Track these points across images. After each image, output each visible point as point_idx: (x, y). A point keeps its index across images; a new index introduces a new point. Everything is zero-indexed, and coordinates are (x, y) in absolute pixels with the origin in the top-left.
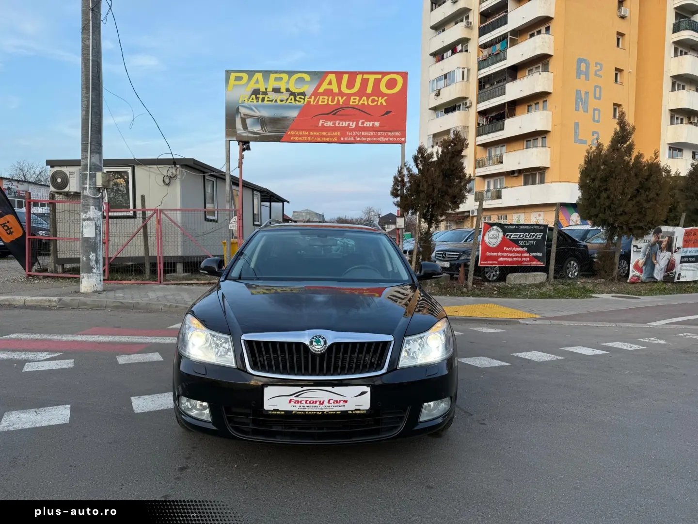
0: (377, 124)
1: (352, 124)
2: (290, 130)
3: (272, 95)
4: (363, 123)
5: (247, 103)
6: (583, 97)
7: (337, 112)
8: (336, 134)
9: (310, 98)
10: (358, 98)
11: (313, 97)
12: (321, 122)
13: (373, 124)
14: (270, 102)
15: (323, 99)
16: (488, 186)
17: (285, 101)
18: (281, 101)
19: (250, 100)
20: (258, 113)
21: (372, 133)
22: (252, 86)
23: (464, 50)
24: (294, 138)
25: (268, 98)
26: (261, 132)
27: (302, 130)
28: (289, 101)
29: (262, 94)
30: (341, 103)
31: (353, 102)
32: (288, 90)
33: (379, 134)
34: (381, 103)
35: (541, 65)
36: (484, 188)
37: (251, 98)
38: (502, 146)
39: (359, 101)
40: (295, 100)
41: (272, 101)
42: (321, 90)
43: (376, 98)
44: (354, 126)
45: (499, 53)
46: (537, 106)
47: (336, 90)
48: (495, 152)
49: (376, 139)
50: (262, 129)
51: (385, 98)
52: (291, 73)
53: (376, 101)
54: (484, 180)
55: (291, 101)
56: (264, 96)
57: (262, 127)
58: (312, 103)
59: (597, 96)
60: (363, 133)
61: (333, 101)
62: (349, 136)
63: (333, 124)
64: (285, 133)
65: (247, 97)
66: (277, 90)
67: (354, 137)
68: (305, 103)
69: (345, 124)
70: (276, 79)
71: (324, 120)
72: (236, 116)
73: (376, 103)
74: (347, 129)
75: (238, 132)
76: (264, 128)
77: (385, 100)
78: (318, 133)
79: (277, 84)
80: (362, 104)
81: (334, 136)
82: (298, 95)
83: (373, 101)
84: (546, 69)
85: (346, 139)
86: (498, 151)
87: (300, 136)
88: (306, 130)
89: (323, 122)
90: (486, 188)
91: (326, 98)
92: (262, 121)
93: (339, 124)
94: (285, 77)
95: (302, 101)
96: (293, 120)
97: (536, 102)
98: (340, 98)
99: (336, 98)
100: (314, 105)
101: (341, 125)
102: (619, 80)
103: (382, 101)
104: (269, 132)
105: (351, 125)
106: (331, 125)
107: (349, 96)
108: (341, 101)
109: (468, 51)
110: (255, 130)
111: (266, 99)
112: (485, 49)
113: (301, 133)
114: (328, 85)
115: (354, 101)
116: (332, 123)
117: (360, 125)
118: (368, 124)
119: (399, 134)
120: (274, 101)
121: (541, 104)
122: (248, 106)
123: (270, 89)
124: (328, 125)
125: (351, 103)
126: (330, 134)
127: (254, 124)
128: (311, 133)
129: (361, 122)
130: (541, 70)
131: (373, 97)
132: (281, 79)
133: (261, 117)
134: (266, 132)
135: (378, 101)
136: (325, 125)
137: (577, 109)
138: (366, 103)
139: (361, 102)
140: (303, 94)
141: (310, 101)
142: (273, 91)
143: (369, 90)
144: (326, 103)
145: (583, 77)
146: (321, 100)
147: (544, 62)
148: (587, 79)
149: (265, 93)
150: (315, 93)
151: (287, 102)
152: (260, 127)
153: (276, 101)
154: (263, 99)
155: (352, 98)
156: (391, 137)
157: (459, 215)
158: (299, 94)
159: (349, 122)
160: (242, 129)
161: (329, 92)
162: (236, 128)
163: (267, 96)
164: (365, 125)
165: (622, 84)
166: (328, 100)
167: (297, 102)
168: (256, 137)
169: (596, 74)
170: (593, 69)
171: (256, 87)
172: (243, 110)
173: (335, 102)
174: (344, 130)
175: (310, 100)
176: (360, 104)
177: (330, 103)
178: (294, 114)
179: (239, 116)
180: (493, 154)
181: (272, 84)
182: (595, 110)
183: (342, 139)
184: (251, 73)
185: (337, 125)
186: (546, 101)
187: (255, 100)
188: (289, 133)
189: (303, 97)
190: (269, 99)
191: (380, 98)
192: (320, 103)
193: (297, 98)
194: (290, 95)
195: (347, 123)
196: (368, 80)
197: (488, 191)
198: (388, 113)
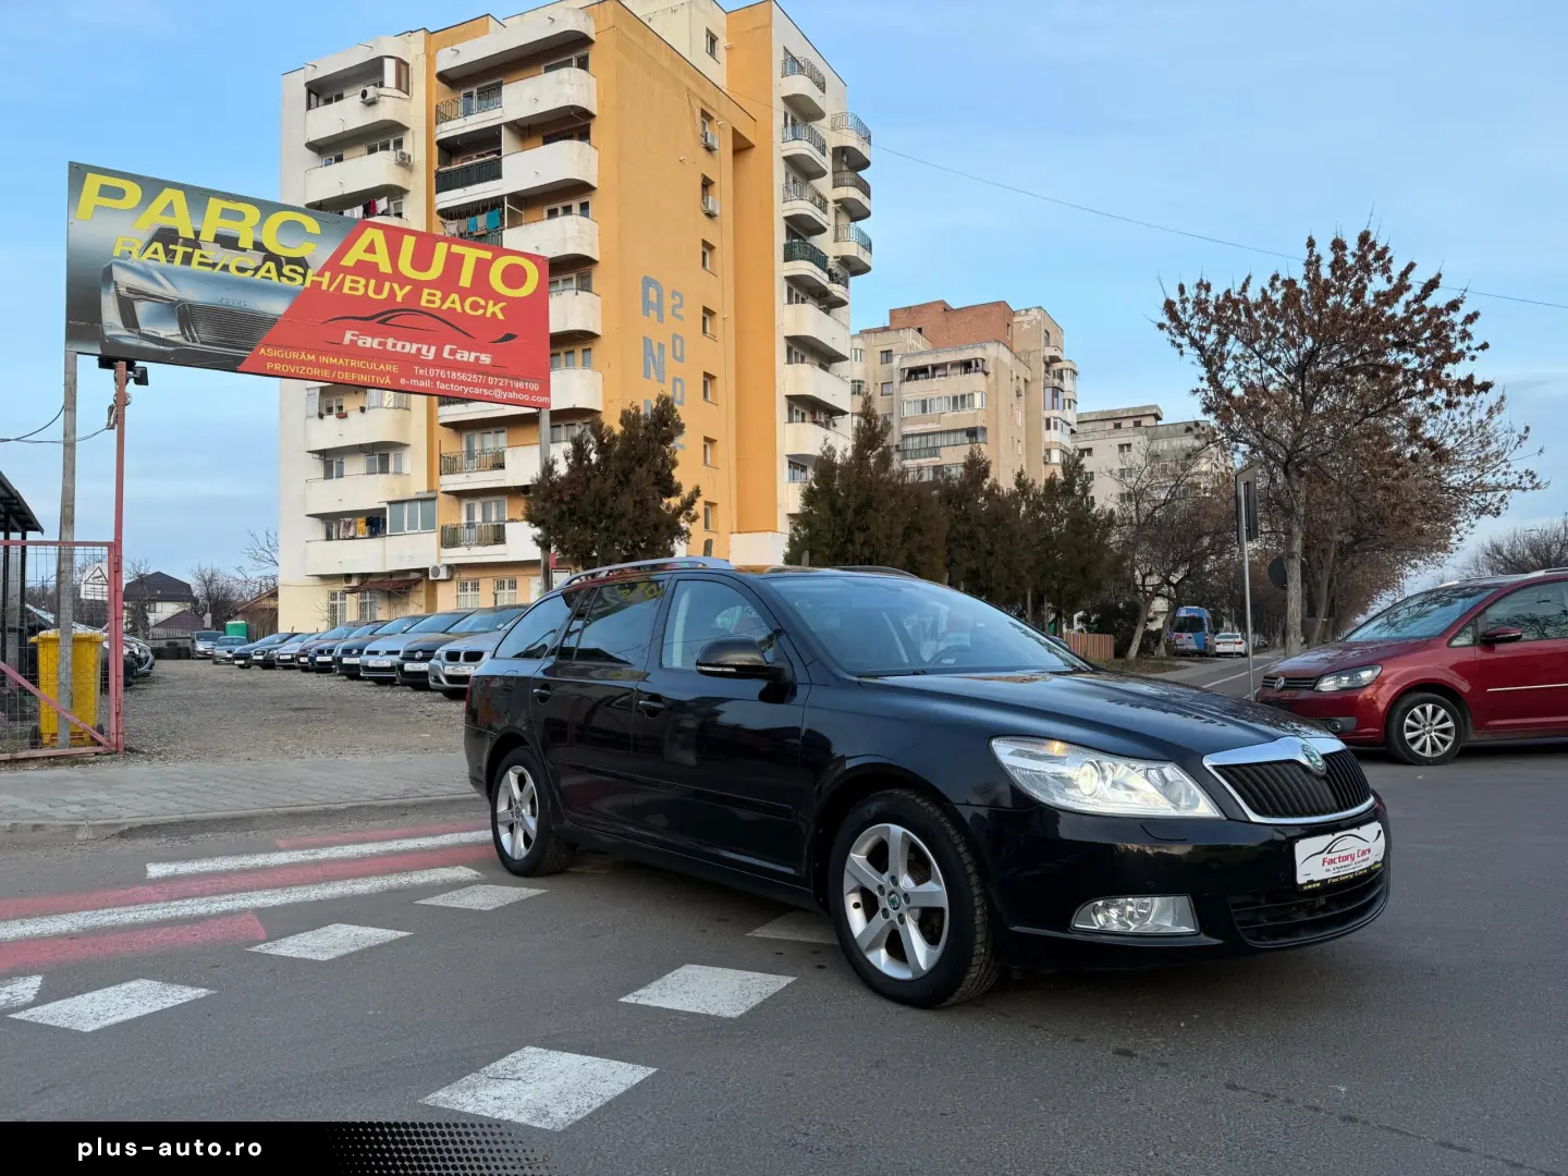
0: (486, 359)
1: (428, 352)
2: (267, 346)
3: (215, 253)
4: (452, 352)
5: (136, 259)
6: (656, 353)
7: (389, 318)
8: (388, 367)
9: (321, 274)
10: (439, 294)
11: (327, 275)
12: (348, 337)
13: (477, 358)
14: (209, 269)
15: (353, 281)
16: (470, 515)
17: (251, 273)
18: (241, 269)
19: (149, 253)
20: (170, 291)
21: (475, 378)
22: (154, 217)
23: (392, 211)
24: (277, 367)
25: (202, 256)
26: (180, 339)
27: (298, 349)
28: (262, 272)
29: (184, 245)
30: (399, 299)
31: (428, 301)
32: (258, 246)
33: (491, 380)
34: (494, 314)
35: (574, 276)
36: (460, 517)
37: (152, 248)
38: (497, 432)
39: (443, 300)
40: (280, 274)
41: (214, 265)
42: (349, 260)
43: (482, 302)
44: (431, 356)
45: (483, 235)
46: (570, 357)
47: (385, 267)
48: (482, 441)
49: (486, 392)
50: (183, 333)
51: (503, 304)
52: (267, 208)
53: (482, 307)
54: (460, 502)
55: (268, 275)
56: (190, 250)
57: (182, 328)
58: (324, 287)
59: (678, 355)
60: (454, 374)
61: (378, 290)
62: (420, 378)
63: (380, 344)
64: (251, 350)
65: (139, 245)
66: (227, 242)
67: (434, 380)
68: (308, 284)
69: (412, 348)
70: (225, 214)
71: (357, 333)
72: (104, 290)
73: (480, 312)
74: (416, 359)
75: (108, 333)
76: (190, 331)
77: (501, 309)
78: (341, 361)
79: (229, 227)
80: (449, 308)
81: (383, 374)
82: (287, 263)
83: (475, 306)
84: (585, 285)
85: (414, 382)
86: (490, 442)
87: (292, 362)
88: (309, 351)
89: (353, 335)
90: (464, 520)
91: (363, 281)
92: (185, 314)
93: (394, 346)
94: (253, 213)
95: (300, 279)
96: (275, 321)
97: (568, 349)
98: (396, 286)
99: (387, 285)
100: (331, 294)
101: (399, 348)
102: (708, 330)
103: (494, 309)
104: (202, 343)
105: (424, 351)
106: (375, 345)
107: (418, 286)
108: (400, 295)
109: (404, 216)
110: (163, 334)
111: (196, 258)
112: (451, 219)
113: (294, 355)
114: (366, 251)
115: (429, 299)
116: (376, 341)
117: (446, 354)
118: (466, 356)
119: (535, 387)
120: (219, 267)
121: (579, 355)
122: (139, 267)
123: (207, 236)
124: (368, 345)
125: (423, 303)
126: (373, 366)
127: (159, 318)
128: (324, 359)
129: (447, 348)
130: (575, 286)
131: (474, 298)
132: (240, 216)
133: (180, 301)
134: (194, 341)
135: (485, 308)
136: (360, 343)
137: (647, 376)
138: (459, 309)
139: (447, 305)
140: (301, 262)
141: (321, 283)
142: (215, 242)
143: (466, 280)
144: (361, 291)
145: (653, 314)
146: (348, 284)
147: (582, 270)
148: (661, 319)
149: (194, 243)
150: (333, 265)
151: (258, 277)
152: (178, 328)
153: (226, 268)
154: (187, 259)
155: (426, 291)
156: (519, 391)
157: (395, 579)
158: (290, 261)
159: (420, 346)
160: (120, 324)
161: (366, 269)
162: (100, 322)
163: (197, 252)
164: (458, 357)
165: (713, 338)
166: (366, 286)
167: (284, 279)
168: (164, 352)
169: (673, 314)
170: (668, 302)
171: (168, 222)
172: (124, 278)
173: (385, 295)
174: (409, 363)
175: (319, 279)
176: (445, 307)
177: (371, 293)
178: (277, 307)
179: (113, 290)
180: (477, 447)
181: (213, 222)
182: (675, 380)
183: (403, 381)
184: (152, 187)
185: (389, 347)
186: (590, 349)
187: (161, 255)
188: (263, 351)
189: (300, 270)
190: (203, 260)
191: (491, 302)
192: (346, 290)
193: (286, 270)
194: (265, 260)
195: (415, 346)
196: (461, 258)
197: (470, 525)
198: (510, 337)
